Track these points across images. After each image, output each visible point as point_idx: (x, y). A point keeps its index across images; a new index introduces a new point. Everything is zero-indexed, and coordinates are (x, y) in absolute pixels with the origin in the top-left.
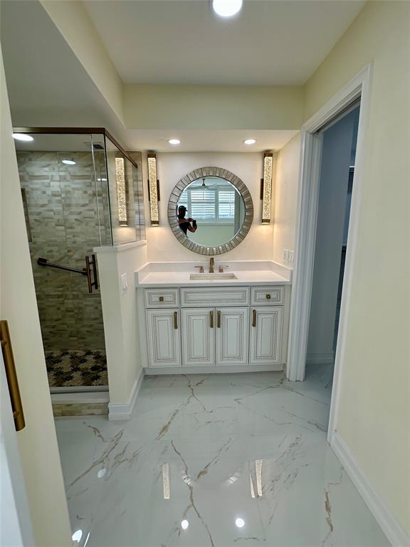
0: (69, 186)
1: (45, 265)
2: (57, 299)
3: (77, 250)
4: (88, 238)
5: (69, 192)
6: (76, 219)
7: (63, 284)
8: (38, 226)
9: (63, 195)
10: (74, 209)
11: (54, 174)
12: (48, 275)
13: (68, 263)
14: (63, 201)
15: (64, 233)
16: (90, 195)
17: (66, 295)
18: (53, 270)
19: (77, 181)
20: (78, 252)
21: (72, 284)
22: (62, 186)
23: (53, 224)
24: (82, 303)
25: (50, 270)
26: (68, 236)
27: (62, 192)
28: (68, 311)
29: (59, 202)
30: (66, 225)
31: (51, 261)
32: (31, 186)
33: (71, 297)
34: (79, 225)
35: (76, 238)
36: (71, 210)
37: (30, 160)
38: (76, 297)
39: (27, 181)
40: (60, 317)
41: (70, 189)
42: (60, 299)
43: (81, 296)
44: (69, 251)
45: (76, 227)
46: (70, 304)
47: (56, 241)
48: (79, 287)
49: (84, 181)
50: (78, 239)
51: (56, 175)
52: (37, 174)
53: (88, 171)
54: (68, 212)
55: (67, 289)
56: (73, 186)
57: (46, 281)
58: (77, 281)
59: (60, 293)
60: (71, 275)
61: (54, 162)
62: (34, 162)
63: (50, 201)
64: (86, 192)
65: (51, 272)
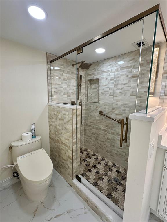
0: (119, 74)
1: (102, 114)
2: (104, 132)
3: (117, 109)
4: (124, 103)
5: (118, 77)
6: (119, 92)
7: (107, 125)
8: (102, 95)
9: (115, 79)
10: (120, 87)
11: (112, 69)
12: (102, 119)
13: (112, 115)
14: (115, 82)
15: (113, 99)
16: (130, 78)
17: (108, 131)
18: (104, 117)
19: (123, 70)
20: (118, 110)
21: (112, 126)
22: (115, 75)
23: (108, 95)
24: (115, 138)
25: (103, 117)
26: (114, 101)
27: (115, 78)
28: (108, 139)
29: (113, 83)
30: (114, 95)
31: (104, 113)
32: (102, 77)
33: (111, 133)
34: (121, 95)
35: (117, 102)
36: (118, 87)
37: (103, 64)
38: (112, 133)
39: (101, 74)
40: (104, 141)
41: (118, 75)
42: (106, 132)
43: (115, 134)
44: (113, 109)
45: (119, 96)
46: (109, 136)
47: (108, 103)
48: (115, 128)
49: (127, 70)
50: (119, 103)
51: (113, 69)
52: (105, 70)
53: (131, 63)
54: (116, 88)
55: (109, 128)
56: (121, 74)
57: (101, 122)
58: (115, 125)
59: (106, 129)
60: (112, 122)
61: (114, 63)
62: (104, 65)
63: (109, 83)
64: (127, 76)
65: (103, 118)
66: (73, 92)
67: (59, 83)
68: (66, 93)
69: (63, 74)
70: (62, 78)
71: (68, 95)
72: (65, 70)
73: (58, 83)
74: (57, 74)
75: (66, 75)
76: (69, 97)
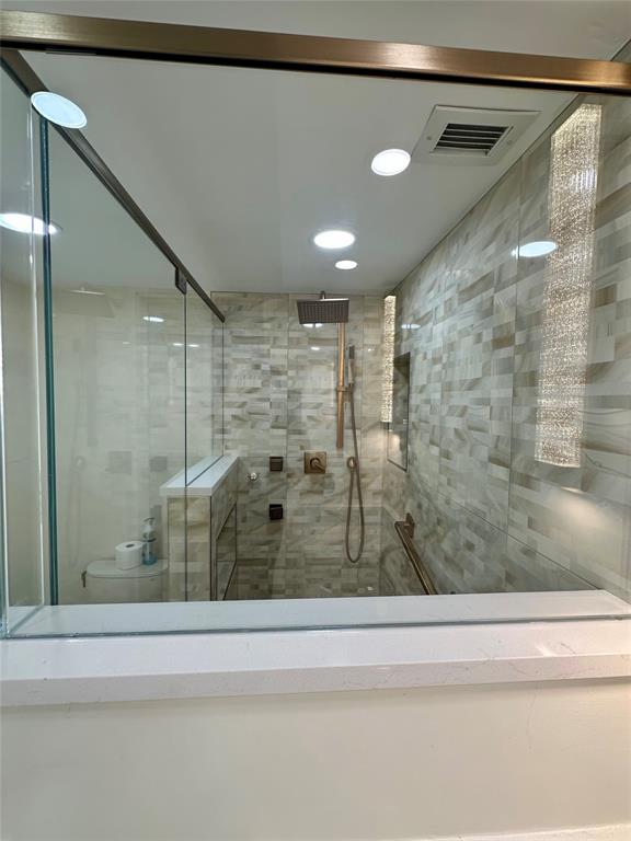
66: (315, 415)
67: (252, 386)
68: (283, 421)
69: (272, 351)
70: (265, 367)
71: (290, 427)
72: (279, 334)
73: (249, 384)
74: (247, 356)
75: (285, 352)
76: (295, 437)
